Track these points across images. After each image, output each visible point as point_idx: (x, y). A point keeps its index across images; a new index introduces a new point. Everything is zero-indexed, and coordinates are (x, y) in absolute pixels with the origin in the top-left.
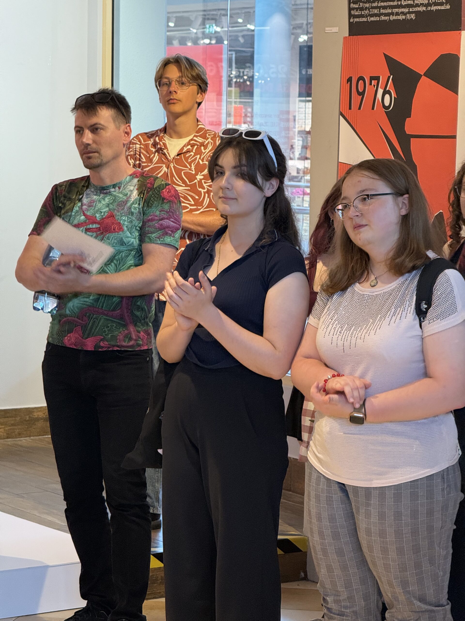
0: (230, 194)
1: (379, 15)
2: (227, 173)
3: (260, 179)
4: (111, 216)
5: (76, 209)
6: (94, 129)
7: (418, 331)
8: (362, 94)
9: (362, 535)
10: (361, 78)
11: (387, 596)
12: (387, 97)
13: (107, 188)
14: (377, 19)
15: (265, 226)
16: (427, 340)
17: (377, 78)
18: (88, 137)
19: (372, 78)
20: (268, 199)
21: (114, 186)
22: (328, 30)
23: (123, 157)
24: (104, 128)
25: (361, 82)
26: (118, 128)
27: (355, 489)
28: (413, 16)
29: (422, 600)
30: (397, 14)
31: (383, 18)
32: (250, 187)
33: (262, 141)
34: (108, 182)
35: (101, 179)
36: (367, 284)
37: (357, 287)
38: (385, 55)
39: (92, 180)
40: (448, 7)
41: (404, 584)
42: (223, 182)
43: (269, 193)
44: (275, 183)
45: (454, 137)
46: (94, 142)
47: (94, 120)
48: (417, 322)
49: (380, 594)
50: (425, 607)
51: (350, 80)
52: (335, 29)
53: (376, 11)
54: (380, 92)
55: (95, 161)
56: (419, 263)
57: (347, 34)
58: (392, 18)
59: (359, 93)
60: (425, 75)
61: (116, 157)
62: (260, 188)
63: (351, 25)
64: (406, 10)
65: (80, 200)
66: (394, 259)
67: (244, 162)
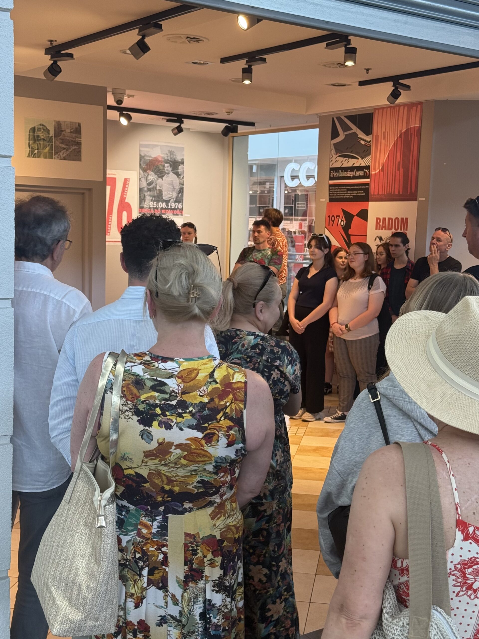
0: (313, 253)
1: (340, 196)
2: (313, 247)
3: (323, 249)
4: (262, 259)
5: (250, 256)
6: (259, 232)
7: (368, 293)
8: (333, 221)
9: (350, 354)
10: (333, 216)
11: (358, 372)
12: (342, 222)
13: (261, 250)
14: (339, 197)
15: (325, 263)
16: (370, 296)
17: (339, 216)
18: (256, 234)
19: (337, 216)
20: (326, 255)
21: (263, 250)
22: (321, 200)
23: (266, 242)
24: (262, 232)
25: (333, 217)
26: (266, 232)
27: (348, 340)
28: (352, 197)
29: (368, 373)
30: (346, 196)
31: (341, 197)
32: (320, 251)
33: (323, 237)
34: (262, 248)
35: (260, 247)
36: (353, 279)
37: (350, 280)
38: (342, 209)
39: (256, 247)
40: (364, 194)
41: (363, 368)
42: (312, 250)
43: (326, 252)
44: (328, 250)
45: (366, 236)
46: (258, 236)
47: (259, 229)
48: (368, 291)
49: (355, 372)
50: (369, 375)
51: (329, 216)
52: (324, 200)
53: (339, 195)
54: (340, 221)
55: (258, 242)
56: (369, 275)
57: (328, 201)
58: (345, 197)
59: (332, 221)
60: (356, 215)
61: (264, 241)
62: (323, 251)
63: (330, 199)
64: (349, 195)
65: (252, 254)
66: (362, 273)
67: (318, 243)
